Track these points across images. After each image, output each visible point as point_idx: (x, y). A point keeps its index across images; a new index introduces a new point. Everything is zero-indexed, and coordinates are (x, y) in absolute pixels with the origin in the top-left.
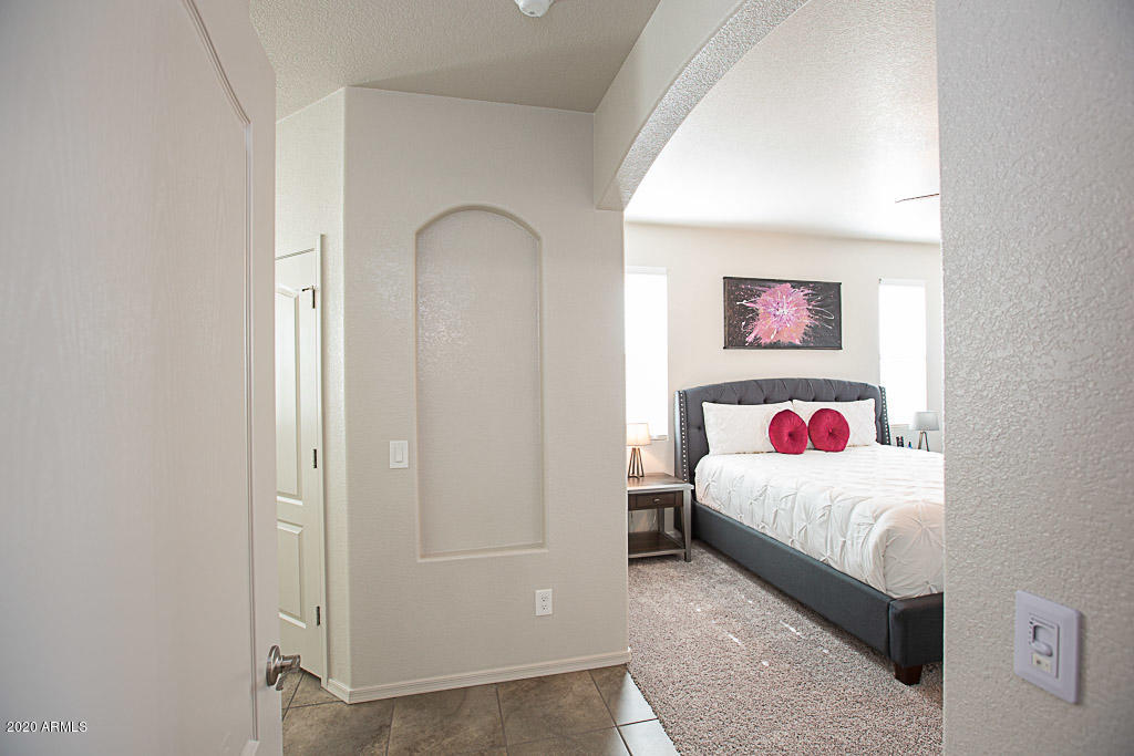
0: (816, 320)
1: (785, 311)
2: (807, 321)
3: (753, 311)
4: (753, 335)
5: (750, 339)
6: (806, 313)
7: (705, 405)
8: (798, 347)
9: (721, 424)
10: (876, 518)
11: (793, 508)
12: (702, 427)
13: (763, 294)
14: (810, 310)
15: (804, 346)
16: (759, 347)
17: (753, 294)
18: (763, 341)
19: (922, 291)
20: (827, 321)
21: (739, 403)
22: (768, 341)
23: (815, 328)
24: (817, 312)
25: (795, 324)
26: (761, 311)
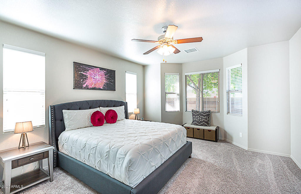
0: (108, 81)
1: (97, 77)
2: (105, 81)
3: (86, 76)
4: (85, 85)
5: (84, 86)
6: (104, 79)
7: (64, 111)
8: (102, 90)
9: (71, 118)
10: (126, 155)
11: (95, 153)
12: (62, 120)
13: (89, 71)
14: (106, 78)
15: (104, 89)
16: (88, 89)
17: (85, 70)
18: (89, 87)
19: (136, 76)
20: (112, 82)
21: (80, 109)
22: (91, 87)
23: (107, 84)
24: (108, 79)
25: (101, 82)
26: (89, 76)
